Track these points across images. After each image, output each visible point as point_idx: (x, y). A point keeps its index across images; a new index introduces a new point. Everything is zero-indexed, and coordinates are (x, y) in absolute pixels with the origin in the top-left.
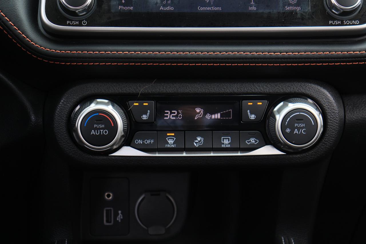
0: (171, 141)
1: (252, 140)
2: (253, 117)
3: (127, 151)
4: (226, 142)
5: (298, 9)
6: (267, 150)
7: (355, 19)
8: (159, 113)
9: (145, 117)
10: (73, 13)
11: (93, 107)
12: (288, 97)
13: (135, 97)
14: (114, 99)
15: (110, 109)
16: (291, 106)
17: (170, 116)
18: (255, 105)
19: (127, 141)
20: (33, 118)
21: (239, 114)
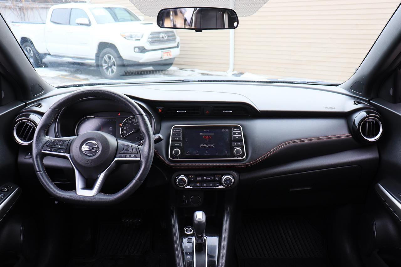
0: (198, 185)
1: (217, 184)
2: (217, 179)
3: (188, 187)
4: (211, 185)
5: (228, 154)
6: (221, 187)
7: (240, 157)
8: (195, 178)
9: (192, 179)
10: (176, 156)
11: (180, 177)
12: (226, 175)
13: (190, 175)
14: (185, 175)
15: (184, 178)
16: (226, 177)
17: (198, 179)
18: (218, 176)
19: (188, 185)
20: (166, 179)
21: (215, 179)
